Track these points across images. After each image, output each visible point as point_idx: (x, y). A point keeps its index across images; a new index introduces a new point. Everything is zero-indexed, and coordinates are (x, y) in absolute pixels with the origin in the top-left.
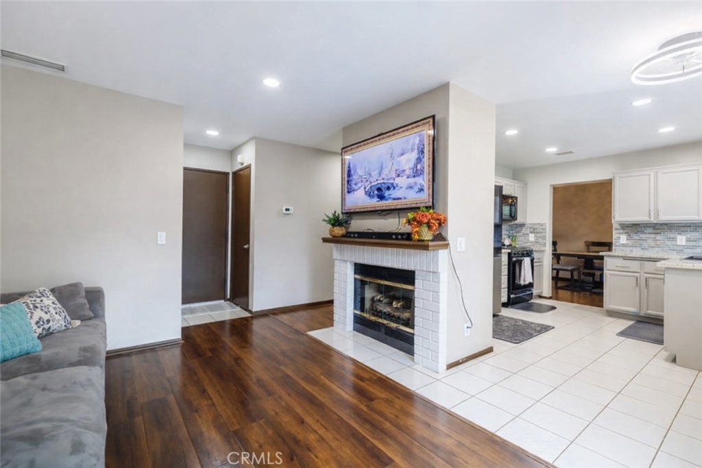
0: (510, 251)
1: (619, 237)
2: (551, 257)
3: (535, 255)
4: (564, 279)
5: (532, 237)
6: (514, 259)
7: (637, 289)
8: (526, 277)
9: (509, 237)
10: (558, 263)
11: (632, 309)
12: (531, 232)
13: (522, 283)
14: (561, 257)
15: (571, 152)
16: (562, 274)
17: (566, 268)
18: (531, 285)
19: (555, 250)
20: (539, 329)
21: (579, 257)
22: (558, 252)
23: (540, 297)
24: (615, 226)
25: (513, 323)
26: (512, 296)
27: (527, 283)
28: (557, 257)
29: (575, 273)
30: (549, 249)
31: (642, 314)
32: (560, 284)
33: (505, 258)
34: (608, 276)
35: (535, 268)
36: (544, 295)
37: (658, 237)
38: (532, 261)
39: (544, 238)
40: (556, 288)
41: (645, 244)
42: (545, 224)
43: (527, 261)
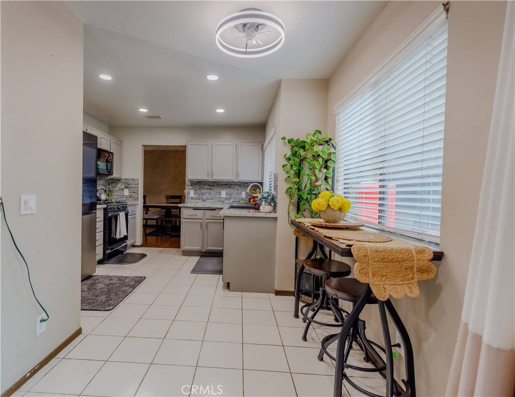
0: (105, 206)
1: (189, 192)
2: (142, 208)
3: (129, 209)
4: (151, 226)
5: (126, 192)
6: (110, 215)
7: (201, 232)
8: (121, 231)
9: (105, 192)
10: (147, 213)
11: (198, 248)
12: (126, 187)
13: (118, 237)
14: (150, 209)
15: (158, 117)
16: (149, 222)
17: (153, 217)
18: (126, 238)
19: (145, 203)
20: (132, 283)
21: (162, 207)
22: (147, 205)
23: (134, 246)
24: (187, 183)
25: (108, 282)
26: (107, 252)
27: (122, 236)
28: (146, 208)
29: (159, 221)
30: (140, 202)
31: (204, 251)
32: (148, 231)
33: (100, 214)
34: (183, 223)
35: (129, 220)
36: (136, 244)
37: (212, 192)
38: (127, 215)
39: (136, 192)
40: (145, 235)
41: (204, 197)
42: (138, 179)
43: (122, 215)
